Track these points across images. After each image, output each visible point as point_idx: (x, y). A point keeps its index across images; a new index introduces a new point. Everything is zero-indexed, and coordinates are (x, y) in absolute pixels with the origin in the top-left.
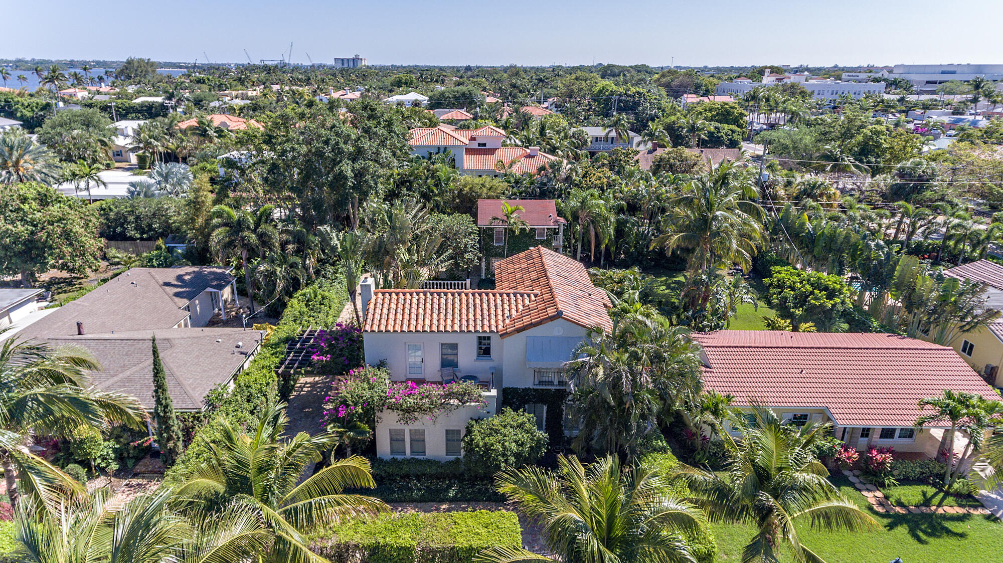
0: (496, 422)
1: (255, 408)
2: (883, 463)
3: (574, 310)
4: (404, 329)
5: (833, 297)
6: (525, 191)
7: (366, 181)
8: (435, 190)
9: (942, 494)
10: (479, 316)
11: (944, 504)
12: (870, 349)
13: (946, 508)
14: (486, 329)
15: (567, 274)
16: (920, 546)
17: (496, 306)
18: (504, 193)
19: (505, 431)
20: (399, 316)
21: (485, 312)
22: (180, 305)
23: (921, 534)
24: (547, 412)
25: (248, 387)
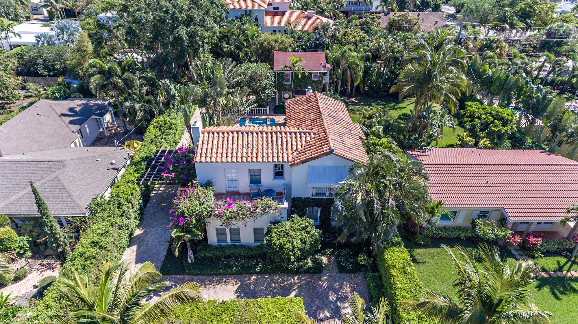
0: (287, 227)
1: (124, 212)
2: (535, 245)
3: (341, 146)
4: (223, 161)
5: (506, 125)
6: (304, 45)
7: (196, 42)
8: (245, 44)
9: (570, 263)
10: (275, 150)
11: (571, 270)
12: (531, 165)
13: (573, 273)
14: (280, 160)
15: (334, 115)
16: (557, 301)
17: (287, 141)
18: (290, 46)
19: (292, 233)
20: (220, 150)
21: (280, 147)
22: (73, 129)
23: (557, 293)
24: (321, 212)
25: (118, 197)
